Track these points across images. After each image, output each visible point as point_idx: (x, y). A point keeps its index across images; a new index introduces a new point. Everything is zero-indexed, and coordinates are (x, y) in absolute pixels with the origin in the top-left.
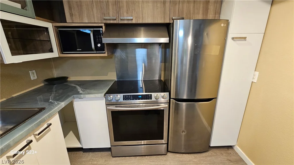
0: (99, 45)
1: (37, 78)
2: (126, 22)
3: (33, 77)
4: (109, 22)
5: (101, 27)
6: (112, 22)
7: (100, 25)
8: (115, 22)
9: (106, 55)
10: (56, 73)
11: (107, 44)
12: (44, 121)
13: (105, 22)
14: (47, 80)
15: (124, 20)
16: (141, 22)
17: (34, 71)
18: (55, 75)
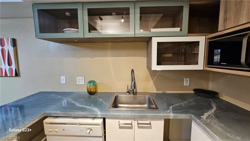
1: (189, 85)
3: (186, 83)
10: (211, 86)
17: (188, 79)
18: (210, 88)
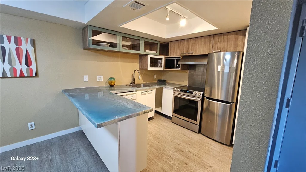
0: (178, 65)
2: (190, 55)
3: (155, 77)
4: (183, 55)
5: (180, 57)
6: (184, 55)
7: (180, 56)
8: (186, 55)
9: (180, 70)
11: (181, 65)
12: (151, 88)
13: (182, 55)
14: (159, 80)
15: (189, 54)
16: (197, 54)
17: (155, 75)
